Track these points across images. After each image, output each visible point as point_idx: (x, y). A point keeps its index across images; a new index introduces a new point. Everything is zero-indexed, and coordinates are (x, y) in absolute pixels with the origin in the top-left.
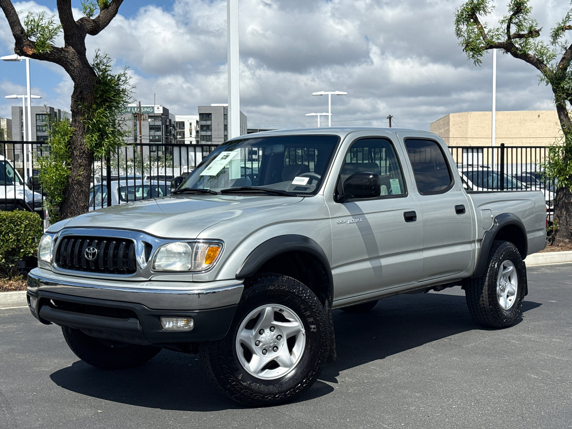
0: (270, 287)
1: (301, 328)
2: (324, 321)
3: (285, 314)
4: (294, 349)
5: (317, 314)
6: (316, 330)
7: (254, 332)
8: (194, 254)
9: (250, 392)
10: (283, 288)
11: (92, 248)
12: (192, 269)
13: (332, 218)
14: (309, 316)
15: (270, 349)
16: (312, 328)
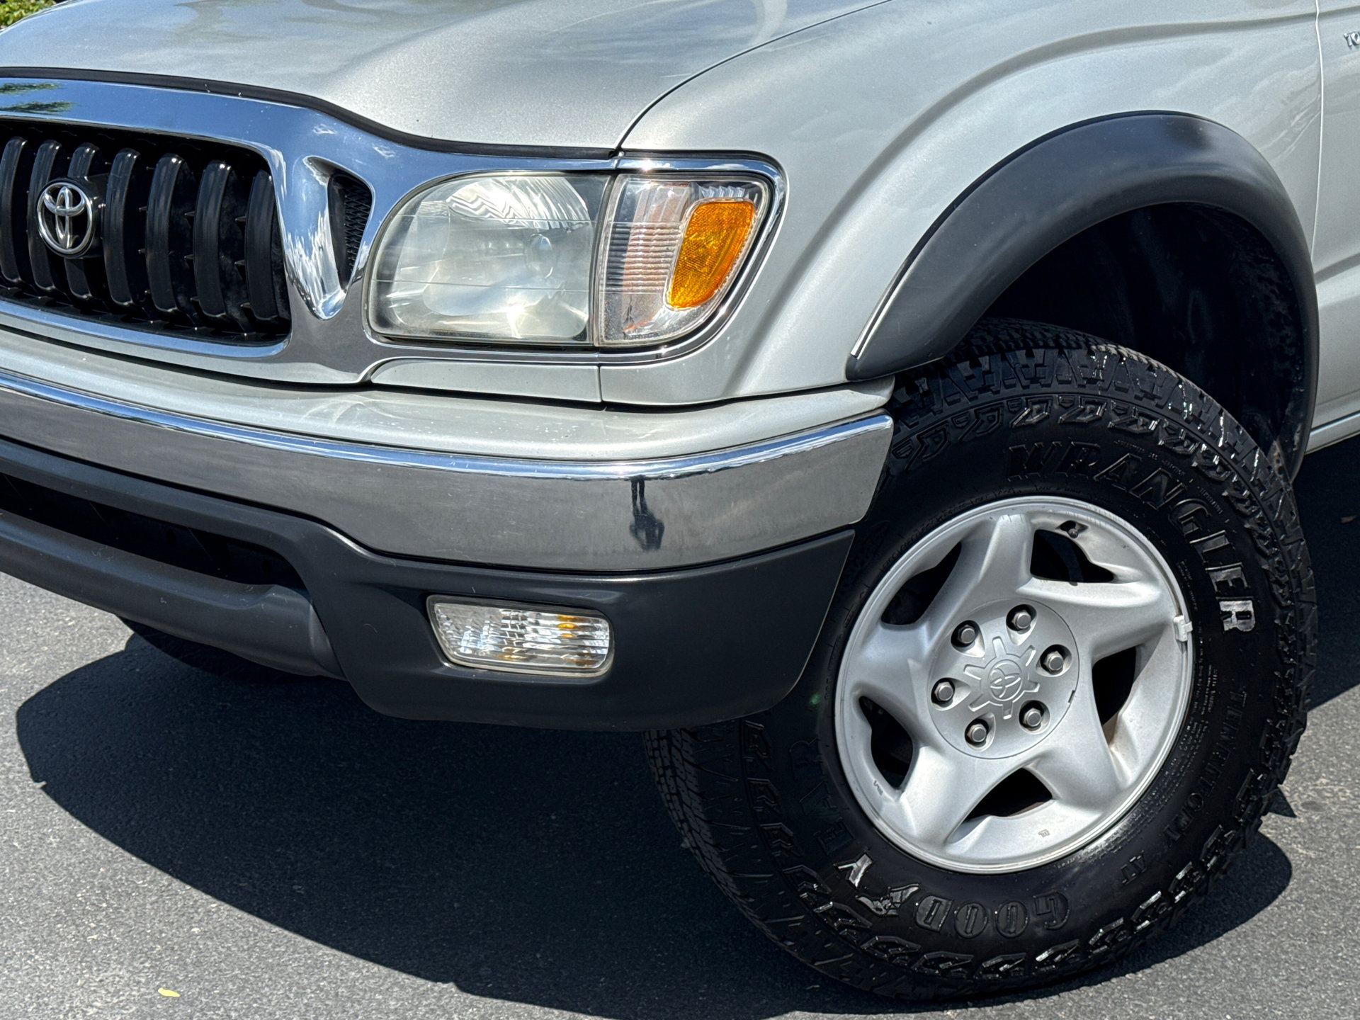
0: (1021, 410)
1: (1174, 611)
2: (1296, 574)
3: (1092, 545)
4: (1129, 714)
5: (1262, 544)
6: (1253, 621)
7: (925, 637)
8: (605, 247)
9: (909, 944)
10: (1093, 411)
11: (67, 191)
12: (598, 337)
13: (1324, 16)
14: (1219, 557)
15: (1008, 717)
16: (1229, 614)
